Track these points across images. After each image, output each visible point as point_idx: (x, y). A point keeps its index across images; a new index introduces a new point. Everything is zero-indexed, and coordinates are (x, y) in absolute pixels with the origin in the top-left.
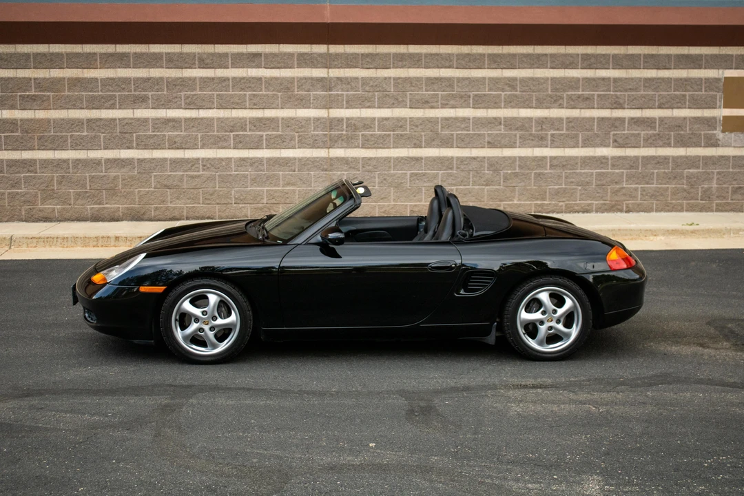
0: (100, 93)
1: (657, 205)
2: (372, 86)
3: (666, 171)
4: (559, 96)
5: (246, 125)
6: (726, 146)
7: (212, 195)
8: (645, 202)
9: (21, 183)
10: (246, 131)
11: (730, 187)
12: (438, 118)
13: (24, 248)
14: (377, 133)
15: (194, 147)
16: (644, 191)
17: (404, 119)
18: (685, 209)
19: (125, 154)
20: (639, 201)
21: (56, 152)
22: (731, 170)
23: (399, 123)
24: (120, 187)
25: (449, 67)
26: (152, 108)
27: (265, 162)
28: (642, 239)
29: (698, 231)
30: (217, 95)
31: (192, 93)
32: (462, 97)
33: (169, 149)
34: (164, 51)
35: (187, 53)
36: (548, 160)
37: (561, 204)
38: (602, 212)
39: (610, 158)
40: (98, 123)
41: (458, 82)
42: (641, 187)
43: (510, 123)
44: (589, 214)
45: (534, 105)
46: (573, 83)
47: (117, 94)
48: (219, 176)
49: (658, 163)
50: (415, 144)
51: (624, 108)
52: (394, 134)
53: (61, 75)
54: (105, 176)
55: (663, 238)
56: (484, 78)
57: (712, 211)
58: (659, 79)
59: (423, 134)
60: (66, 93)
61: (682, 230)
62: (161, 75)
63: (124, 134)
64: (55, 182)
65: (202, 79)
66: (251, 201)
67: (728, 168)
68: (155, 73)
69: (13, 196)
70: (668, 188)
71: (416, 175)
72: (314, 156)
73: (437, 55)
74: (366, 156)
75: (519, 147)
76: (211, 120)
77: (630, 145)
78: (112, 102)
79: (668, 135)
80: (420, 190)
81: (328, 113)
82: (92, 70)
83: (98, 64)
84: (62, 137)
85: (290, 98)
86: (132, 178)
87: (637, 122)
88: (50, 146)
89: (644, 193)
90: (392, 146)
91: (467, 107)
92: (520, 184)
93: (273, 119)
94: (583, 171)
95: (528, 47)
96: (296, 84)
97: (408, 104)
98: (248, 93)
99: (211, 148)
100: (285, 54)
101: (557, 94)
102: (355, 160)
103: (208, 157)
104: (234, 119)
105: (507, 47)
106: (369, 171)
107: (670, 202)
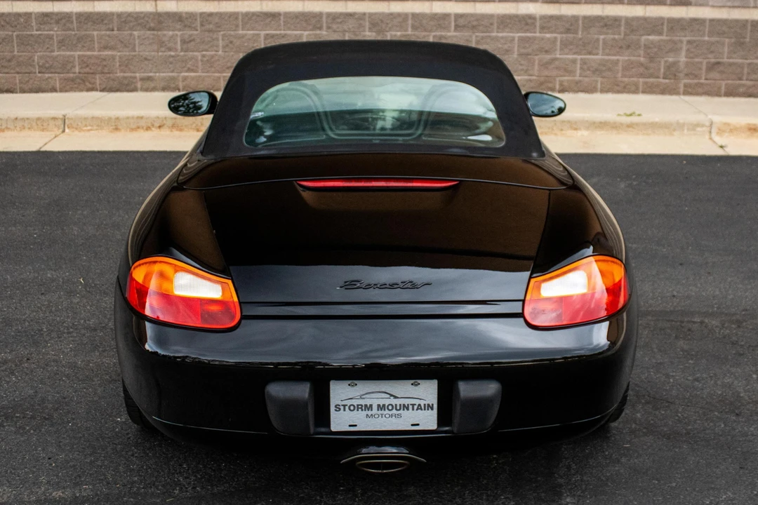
1: (601, 84)
3: (616, 37)
6: (701, 5)
7: (9, 61)
8: (586, 79)
11: (705, 61)
16: (585, 63)
18: (641, 90)
20: (577, 78)
22: (706, 38)
27: (74, 18)
28: (556, 134)
29: (637, 124)
36: (453, 19)
39: (538, 16)
42: (581, 59)
48: (17, 36)
49: (606, 25)
55: (585, 133)
57: (678, 93)
61: (615, 123)
66: (58, 70)
67: (703, 35)
70: (618, 60)
71: (273, 36)
72: (137, 10)
74: (205, 11)
94: (500, 35)
102: (192, 15)
103: (3, 11)
106: (210, 31)
107: (620, 79)
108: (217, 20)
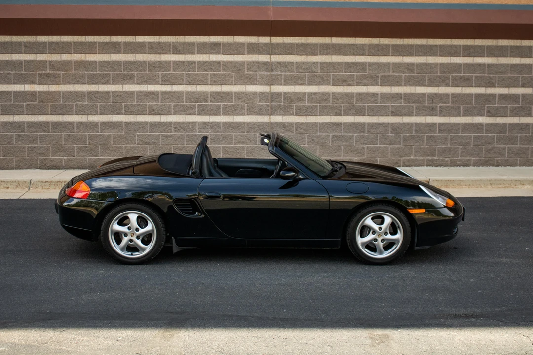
0: (98, 72)
1: (520, 161)
2: (304, 69)
3: (527, 135)
4: (446, 77)
5: (208, 97)
7: (181, 150)
8: (511, 159)
9: (37, 139)
10: (208, 102)
12: (354, 93)
13: (40, 190)
14: (307, 104)
15: (168, 113)
16: (510, 150)
17: (328, 94)
19: (116, 118)
20: (506, 158)
21: (65, 116)
23: (324, 96)
24: (112, 143)
25: (363, 55)
26: (137, 84)
27: (222, 125)
28: (513, 188)
30: (186, 75)
31: (167, 73)
32: (372, 77)
33: (149, 115)
34: (147, 41)
35: (164, 43)
36: (437, 126)
37: (447, 159)
38: (478, 166)
39: (484, 124)
40: (96, 95)
41: (369, 66)
42: (508, 147)
43: (408, 97)
44: (468, 168)
45: (427, 83)
46: (457, 68)
47: (111, 73)
48: (187, 136)
49: (521, 129)
50: (336, 113)
51: (495, 87)
52: (320, 105)
53: (69, 59)
54: (100, 135)
56: (389, 63)
58: (522, 65)
59: (342, 105)
60: (73, 72)
62: (144, 59)
63: (115, 104)
64: (63, 139)
65: (175, 62)
68: (140, 57)
69: (31, 150)
70: (528, 147)
71: (336, 136)
72: (259, 121)
73: (354, 45)
74: (298, 122)
75: (415, 116)
76: (181, 93)
77: (499, 115)
78: (107, 79)
79: (529, 107)
80: (339, 149)
81: (270, 88)
82: (92, 55)
83: (97, 50)
84: (69, 105)
85: (242, 77)
86: (121, 137)
87: (505, 97)
88: (60, 112)
89: (510, 152)
90: (318, 114)
91: (376, 85)
92: (416, 144)
93: (229, 93)
94: (464, 135)
95: (422, 40)
96: (246, 66)
97: (331, 83)
98: (209, 73)
99: (181, 115)
100: (238, 44)
101: (445, 75)
102: (291, 124)
103: (179, 121)
104: (199, 93)
105: (406, 40)
106: (301, 133)
107: (530, 158)
108: (305, 127)
